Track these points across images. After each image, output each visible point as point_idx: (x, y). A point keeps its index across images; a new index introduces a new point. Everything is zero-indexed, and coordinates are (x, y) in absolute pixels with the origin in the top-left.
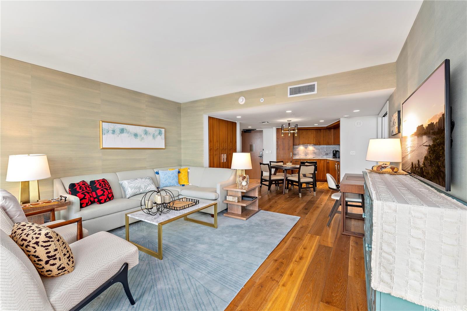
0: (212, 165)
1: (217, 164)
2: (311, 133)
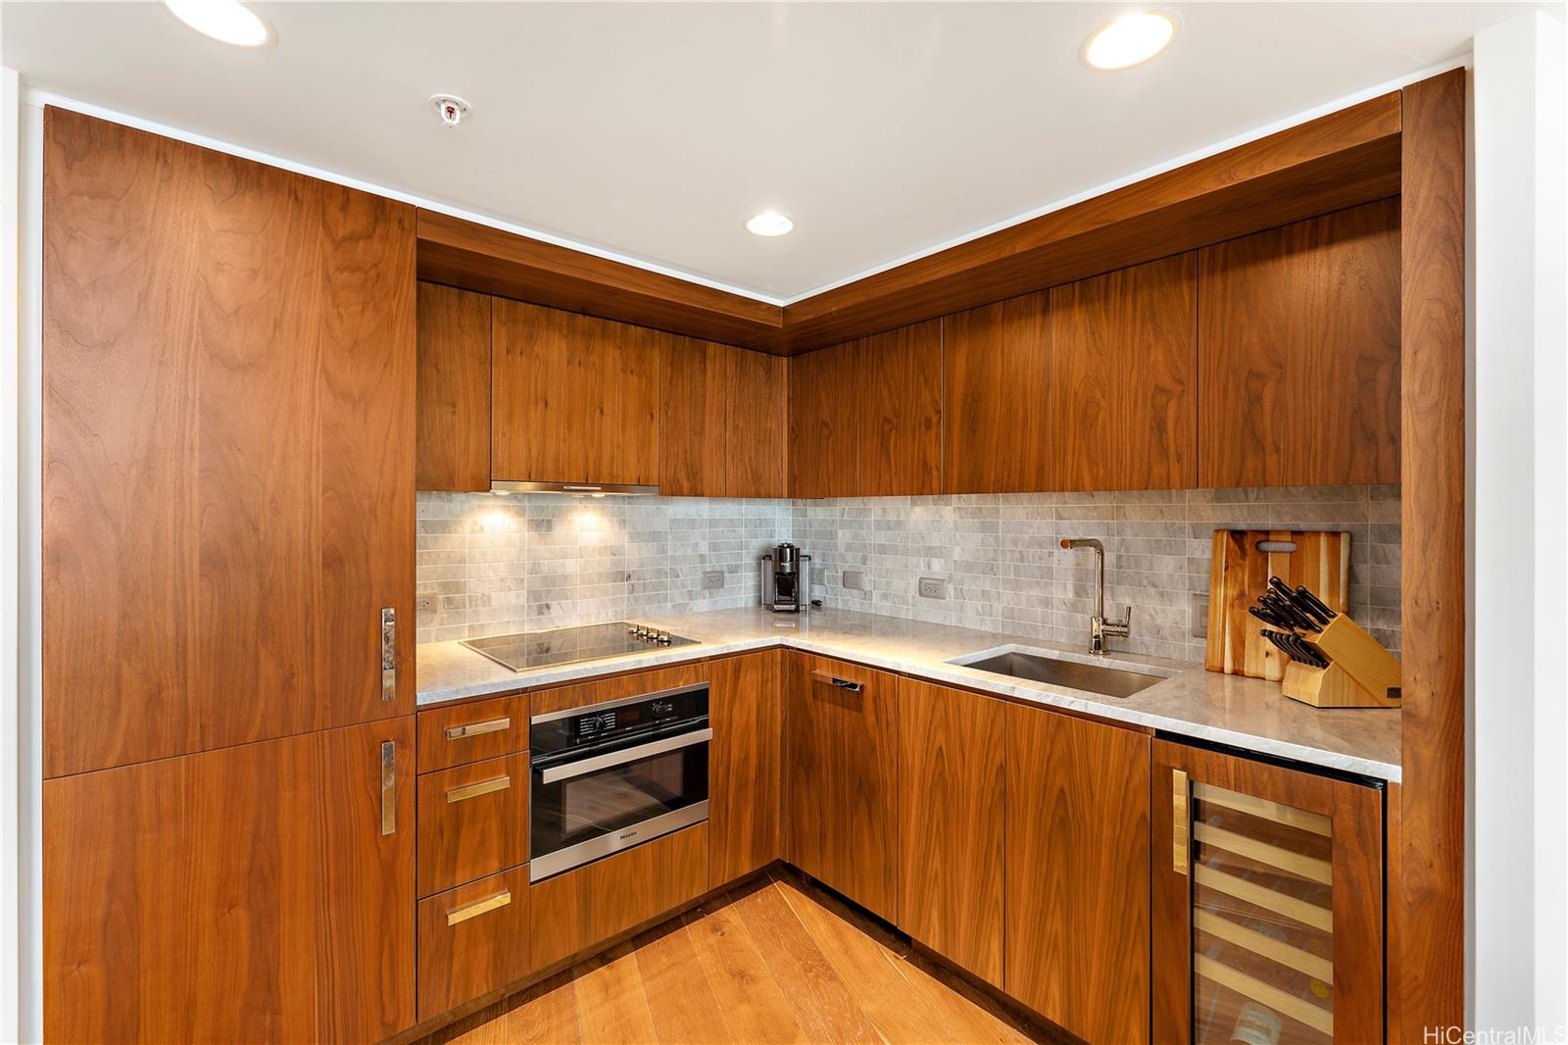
2: (621, 353)
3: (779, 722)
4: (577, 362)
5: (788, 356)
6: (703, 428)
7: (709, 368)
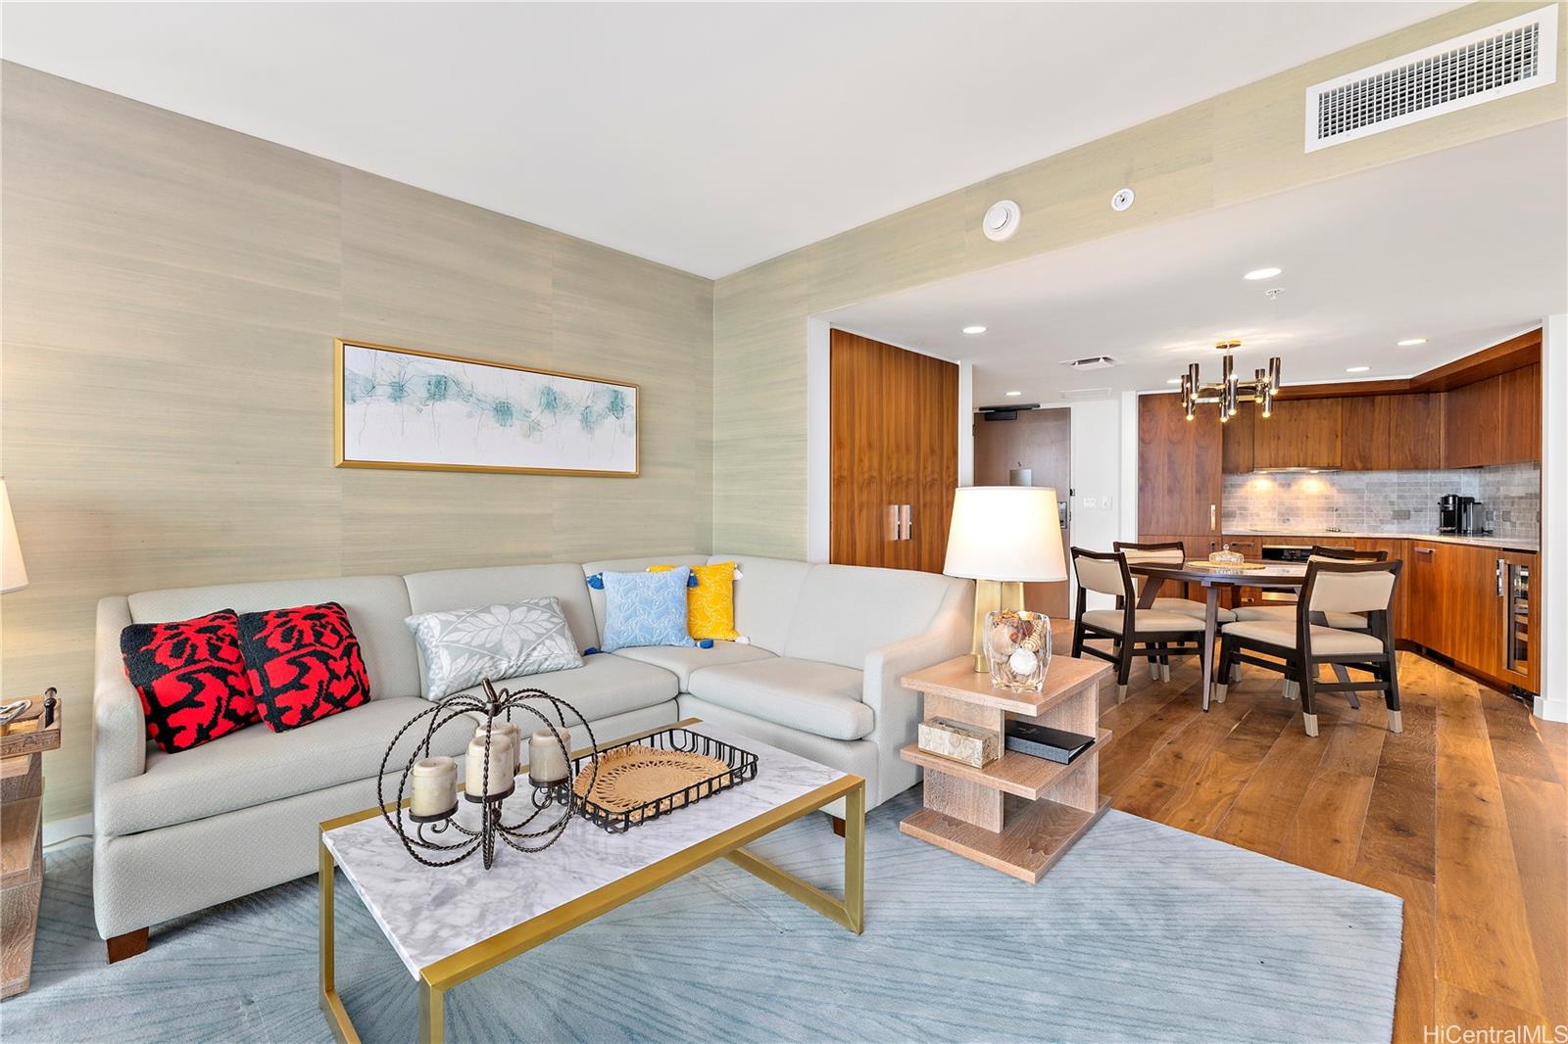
0: (843, 553)
1: (869, 547)
4: (1294, 420)
5: (1444, 392)
6: (1372, 438)
7: (1377, 409)
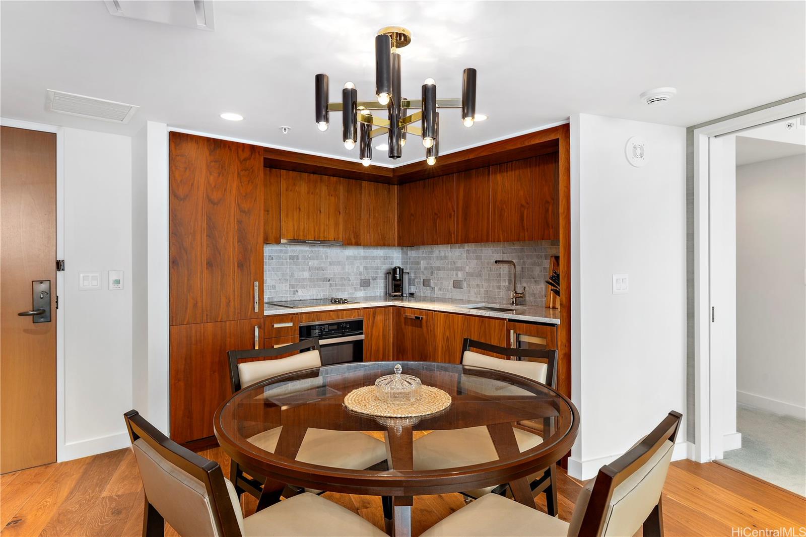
2: (328, 189)
3: (392, 337)
4: (311, 193)
5: (397, 185)
6: (360, 217)
7: (363, 192)
